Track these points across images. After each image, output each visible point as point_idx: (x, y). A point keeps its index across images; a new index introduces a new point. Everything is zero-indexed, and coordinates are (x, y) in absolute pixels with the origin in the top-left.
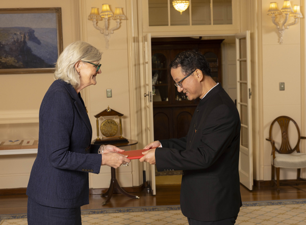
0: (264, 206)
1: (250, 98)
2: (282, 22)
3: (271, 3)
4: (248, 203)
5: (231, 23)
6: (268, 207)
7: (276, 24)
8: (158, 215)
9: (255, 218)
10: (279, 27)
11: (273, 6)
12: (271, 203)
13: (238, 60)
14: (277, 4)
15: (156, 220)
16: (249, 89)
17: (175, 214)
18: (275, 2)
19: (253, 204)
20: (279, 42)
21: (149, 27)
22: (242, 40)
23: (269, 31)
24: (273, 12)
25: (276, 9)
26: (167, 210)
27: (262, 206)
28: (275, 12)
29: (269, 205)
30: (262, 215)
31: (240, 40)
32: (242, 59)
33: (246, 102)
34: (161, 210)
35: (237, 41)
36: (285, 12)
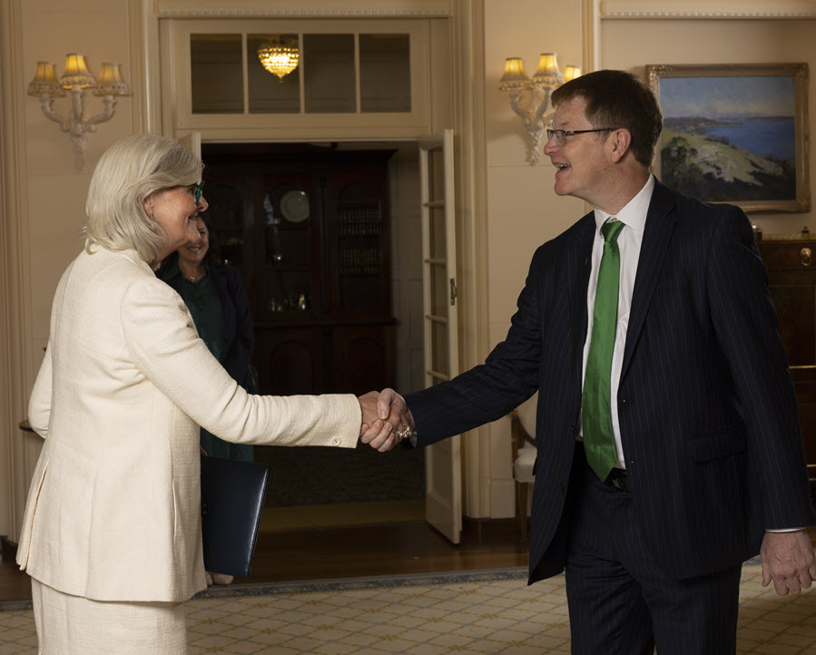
0: (486, 583)
1: (453, 304)
2: (536, 108)
3: (508, 59)
4: (446, 576)
5: (408, 109)
6: (496, 584)
7: (522, 114)
8: (210, 608)
9: (460, 611)
10: (528, 122)
11: (513, 66)
12: (506, 574)
13: (426, 205)
14: (523, 63)
15: (204, 622)
16: (452, 281)
17: (255, 606)
18: (518, 59)
19: (460, 577)
20: (528, 160)
21: (191, 116)
22: (435, 153)
23: (503, 130)
24: (511, 83)
25: (521, 76)
26: (234, 596)
27: (483, 583)
28: (517, 82)
29: (498, 579)
30: (480, 604)
31: (431, 152)
32: (436, 202)
33: (445, 313)
34: (218, 597)
35: (424, 156)
36: (543, 84)
